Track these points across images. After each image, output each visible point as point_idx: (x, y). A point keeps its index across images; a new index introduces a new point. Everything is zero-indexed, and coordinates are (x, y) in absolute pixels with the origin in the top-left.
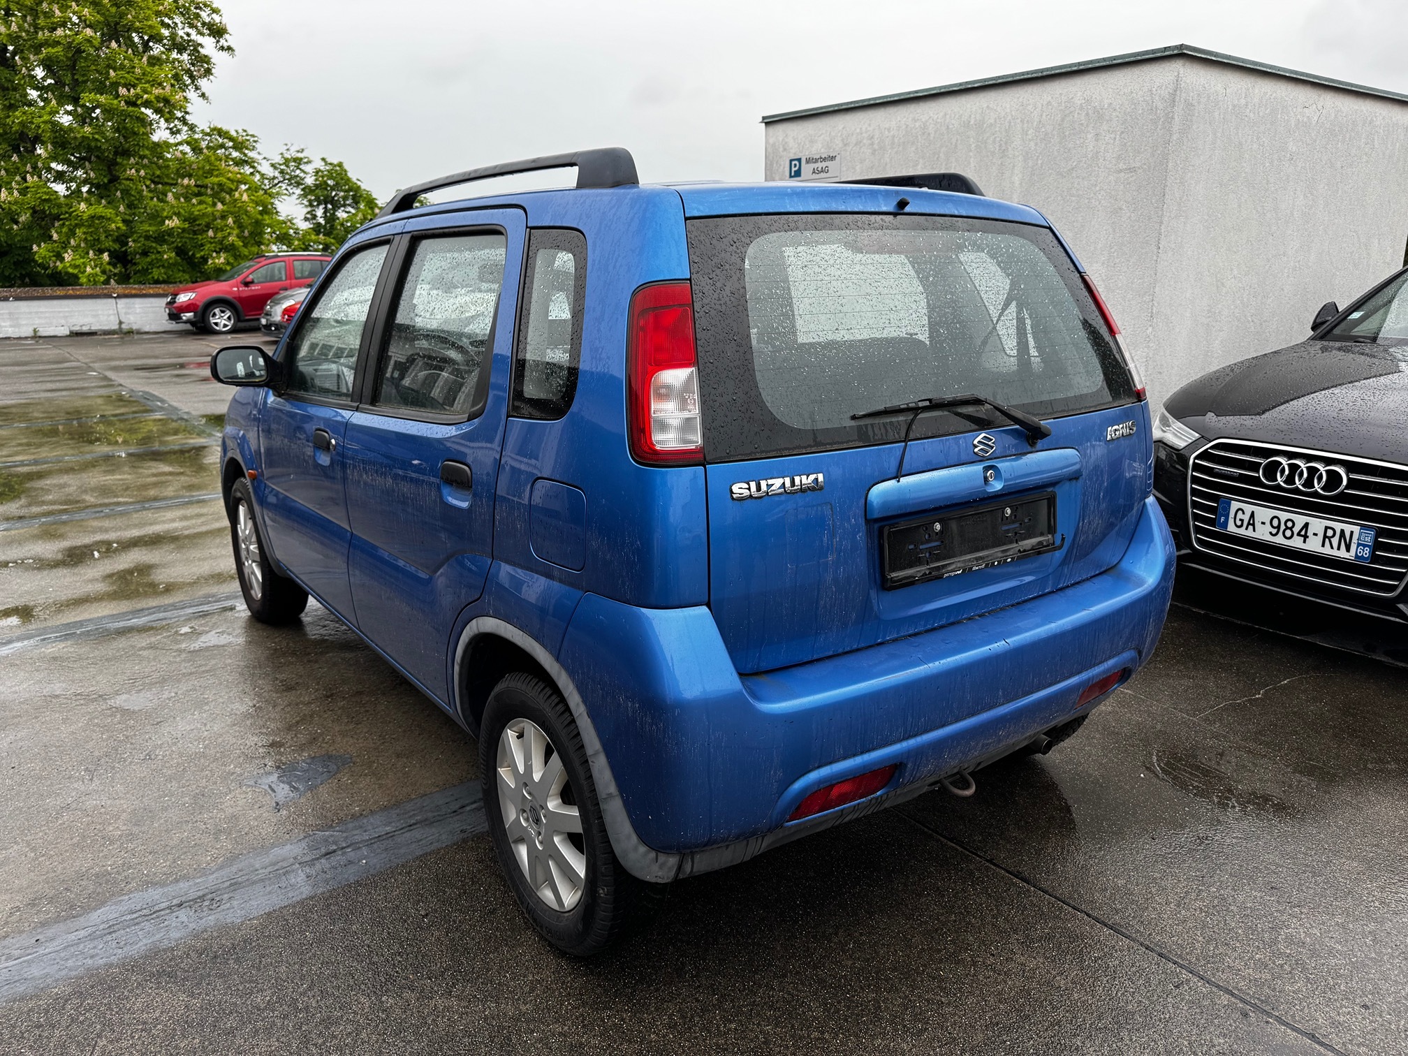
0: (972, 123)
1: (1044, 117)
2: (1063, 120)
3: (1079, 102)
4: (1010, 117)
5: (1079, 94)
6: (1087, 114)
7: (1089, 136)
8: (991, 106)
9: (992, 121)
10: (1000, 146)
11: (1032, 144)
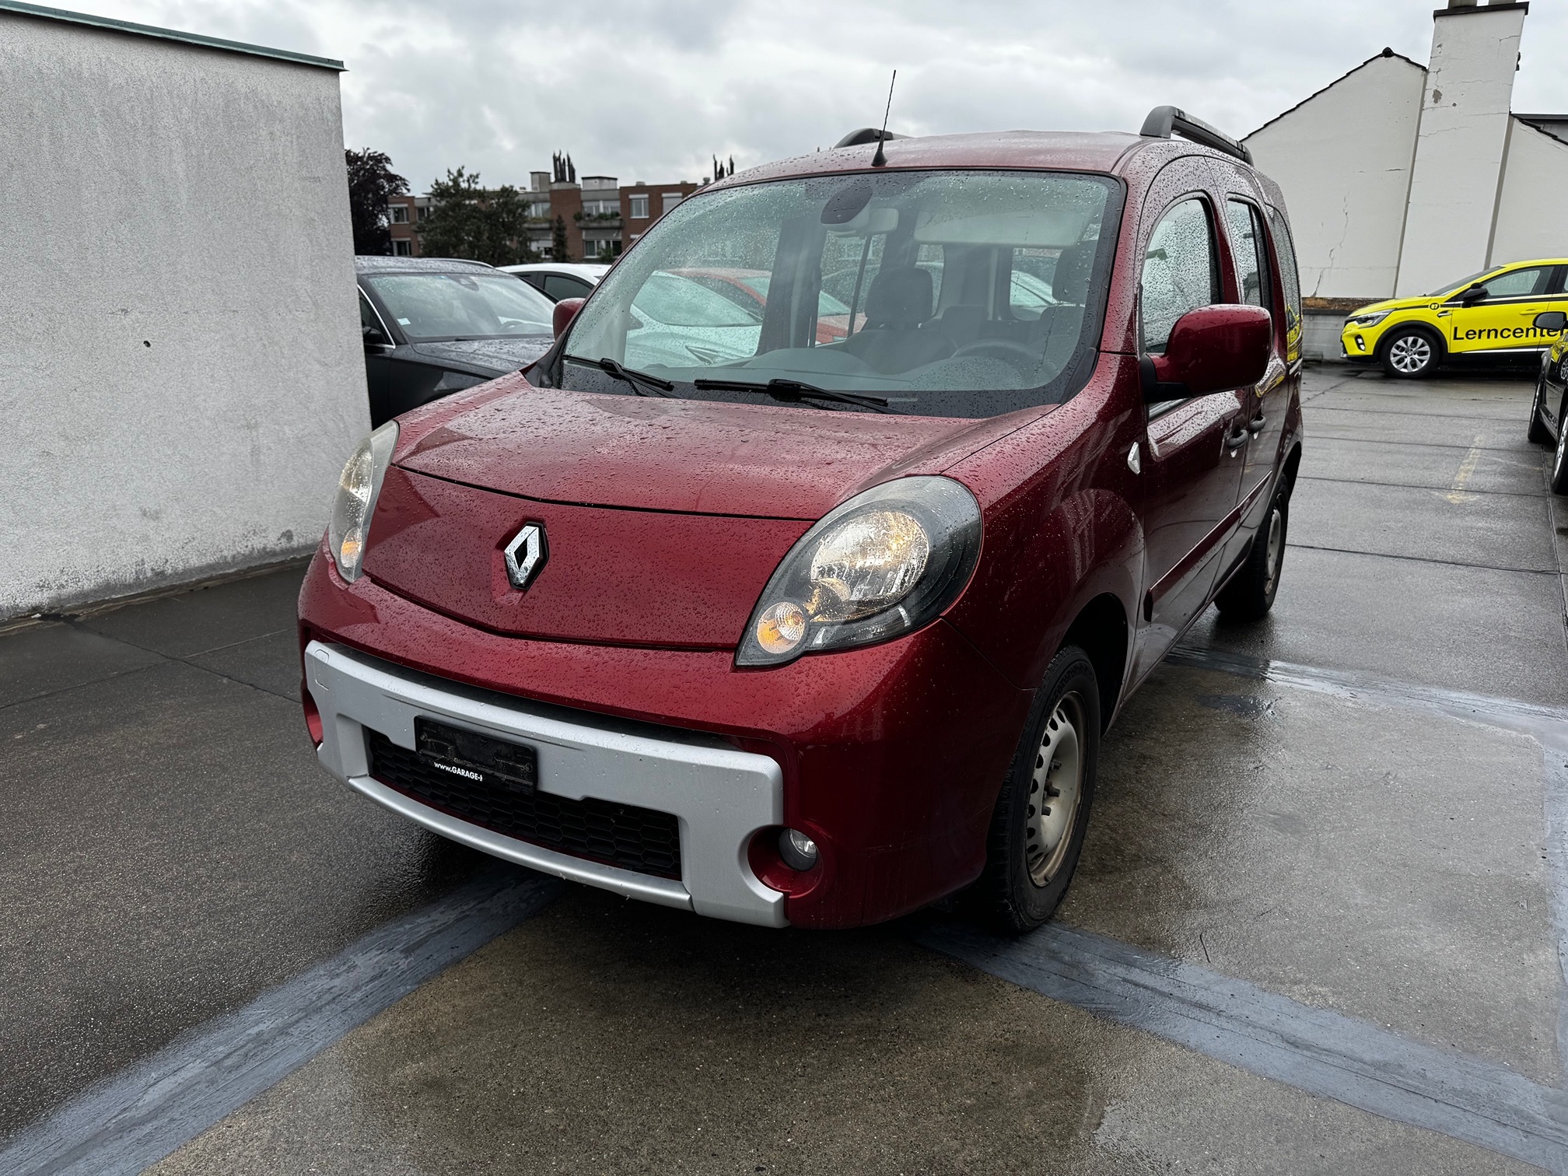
0: (86, 74)
1: (200, 95)
2: (227, 106)
3: (243, 90)
4: (149, 84)
5: (241, 80)
6: (255, 107)
7: (264, 133)
8: (113, 58)
9: (121, 80)
10: (144, 119)
11: (191, 127)
